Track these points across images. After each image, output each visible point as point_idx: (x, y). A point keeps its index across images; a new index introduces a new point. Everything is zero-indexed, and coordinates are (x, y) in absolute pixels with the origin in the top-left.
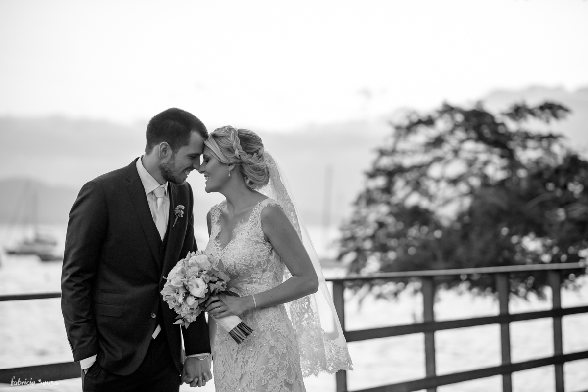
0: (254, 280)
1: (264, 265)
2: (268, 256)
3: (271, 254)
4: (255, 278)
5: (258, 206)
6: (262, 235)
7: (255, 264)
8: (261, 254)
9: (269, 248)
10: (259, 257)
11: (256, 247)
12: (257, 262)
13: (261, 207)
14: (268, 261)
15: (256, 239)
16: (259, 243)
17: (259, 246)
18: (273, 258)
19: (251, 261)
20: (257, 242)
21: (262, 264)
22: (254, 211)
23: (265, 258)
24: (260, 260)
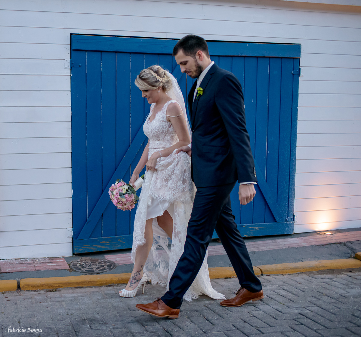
0: (161, 139)
1: (166, 132)
2: (168, 128)
3: (170, 127)
4: (161, 138)
5: (167, 103)
6: (165, 118)
7: (161, 132)
8: (164, 127)
9: (169, 124)
10: (163, 128)
11: (162, 123)
12: (162, 131)
13: (168, 104)
14: (168, 130)
15: (162, 119)
16: (164, 121)
17: (164, 123)
18: (171, 129)
19: (159, 130)
20: (163, 121)
21: (165, 132)
22: (164, 106)
23: (166, 129)
24: (164, 130)
